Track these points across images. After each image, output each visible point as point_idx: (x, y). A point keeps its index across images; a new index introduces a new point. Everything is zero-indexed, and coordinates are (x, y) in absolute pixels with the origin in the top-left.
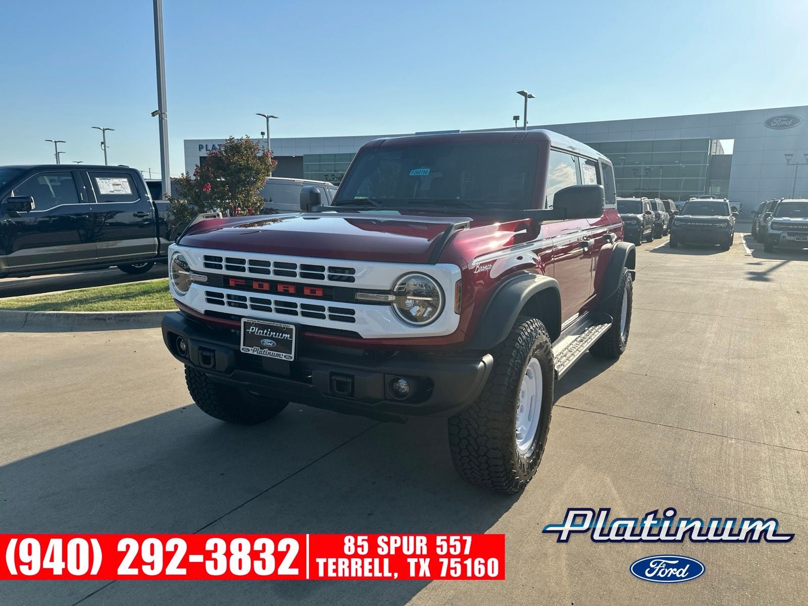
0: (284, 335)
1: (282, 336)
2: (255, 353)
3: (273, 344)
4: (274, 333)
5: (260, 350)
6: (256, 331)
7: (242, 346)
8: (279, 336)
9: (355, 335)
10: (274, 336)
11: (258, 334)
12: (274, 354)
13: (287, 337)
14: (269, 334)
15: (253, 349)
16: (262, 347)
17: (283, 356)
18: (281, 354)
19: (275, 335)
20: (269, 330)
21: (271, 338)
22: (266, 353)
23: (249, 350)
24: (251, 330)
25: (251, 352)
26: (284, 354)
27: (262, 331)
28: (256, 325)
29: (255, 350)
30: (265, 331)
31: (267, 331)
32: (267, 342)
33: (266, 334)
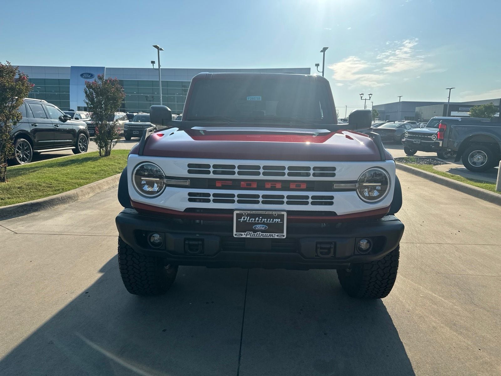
0: (275, 220)
1: (273, 221)
2: (248, 236)
3: (265, 228)
4: (266, 219)
5: (252, 234)
6: (248, 219)
7: (235, 232)
8: (270, 221)
9: (333, 214)
10: (265, 222)
11: (250, 222)
12: (267, 235)
13: (278, 221)
14: (261, 221)
15: (246, 233)
16: (255, 231)
17: (275, 236)
18: (274, 234)
19: (267, 221)
20: (261, 217)
21: (264, 223)
22: (259, 235)
23: (242, 235)
24: (242, 219)
25: (244, 236)
26: (276, 234)
27: (254, 219)
28: (248, 215)
29: (248, 234)
30: (257, 219)
31: (259, 218)
32: (259, 227)
33: (258, 221)
